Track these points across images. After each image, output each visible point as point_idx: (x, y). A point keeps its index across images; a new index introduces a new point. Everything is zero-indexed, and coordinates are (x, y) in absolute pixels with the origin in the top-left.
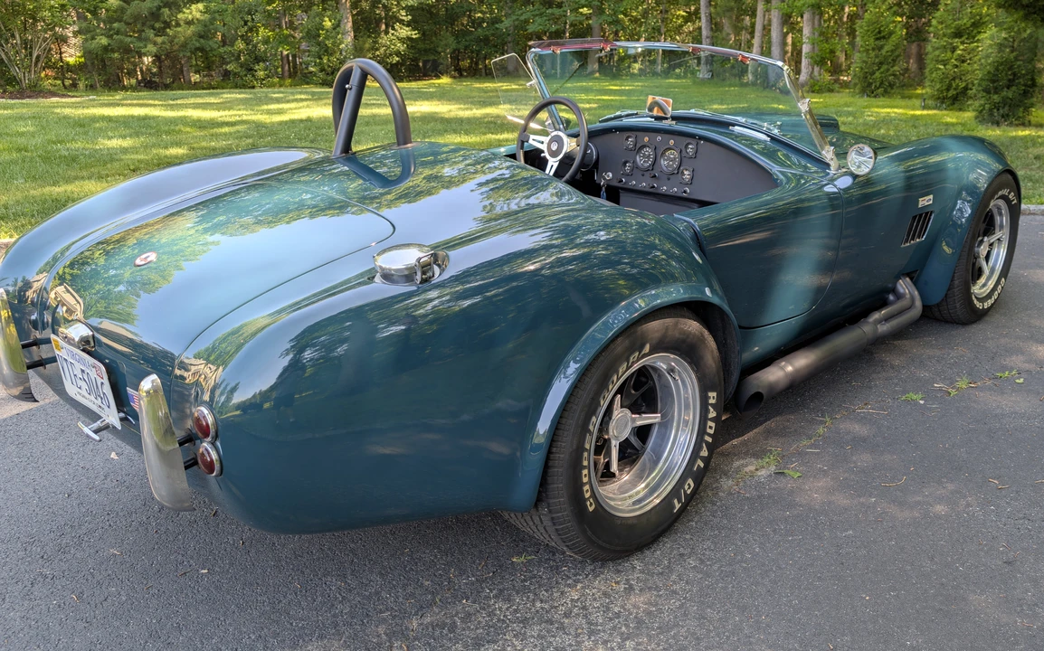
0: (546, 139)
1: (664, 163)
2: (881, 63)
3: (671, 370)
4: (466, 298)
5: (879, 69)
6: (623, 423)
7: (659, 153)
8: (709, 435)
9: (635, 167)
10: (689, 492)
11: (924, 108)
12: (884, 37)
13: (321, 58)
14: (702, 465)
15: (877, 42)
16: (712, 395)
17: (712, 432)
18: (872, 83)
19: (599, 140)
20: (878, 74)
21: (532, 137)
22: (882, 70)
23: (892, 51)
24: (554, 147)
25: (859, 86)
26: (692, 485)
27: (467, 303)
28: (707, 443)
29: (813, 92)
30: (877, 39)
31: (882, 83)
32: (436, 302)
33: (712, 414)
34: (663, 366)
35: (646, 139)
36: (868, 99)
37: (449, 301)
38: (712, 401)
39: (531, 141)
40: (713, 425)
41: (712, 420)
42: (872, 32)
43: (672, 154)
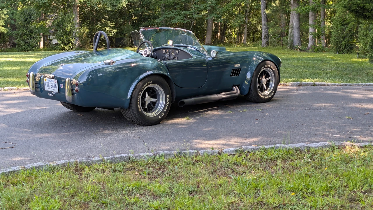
0: (144, 51)
1: (171, 56)
2: (345, 37)
3: (159, 89)
4: (117, 69)
5: (344, 40)
6: (148, 100)
7: (170, 54)
8: (167, 104)
9: (165, 57)
10: (163, 115)
11: (358, 57)
12: (346, 24)
13: (63, 37)
14: (166, 110)
15: (342, 27)
16: (168, 96)
17: (168, 104)
18: (340, 47)
19: (157, 52)
20: (343, 43)
21: (140, 51)
22: (345, 40)
23: (350, 31)
24: (145, 53)
25: (334, 48)
26: (163, 114)
27: (117, 70)
28: (167, 106)
29: (314, 52)
30: (342, 25)
31: (345, 47)
32: (111, 69)
33: (168, 100)
34: (157, 89)
35: (168, 51)
36: (339, 54)
37: (114, 69)
38: (168, 97)
39: (140, 52)
40: (168, 102)
41: (168, 101)
42: (340, 22)
43: (173, 54)
